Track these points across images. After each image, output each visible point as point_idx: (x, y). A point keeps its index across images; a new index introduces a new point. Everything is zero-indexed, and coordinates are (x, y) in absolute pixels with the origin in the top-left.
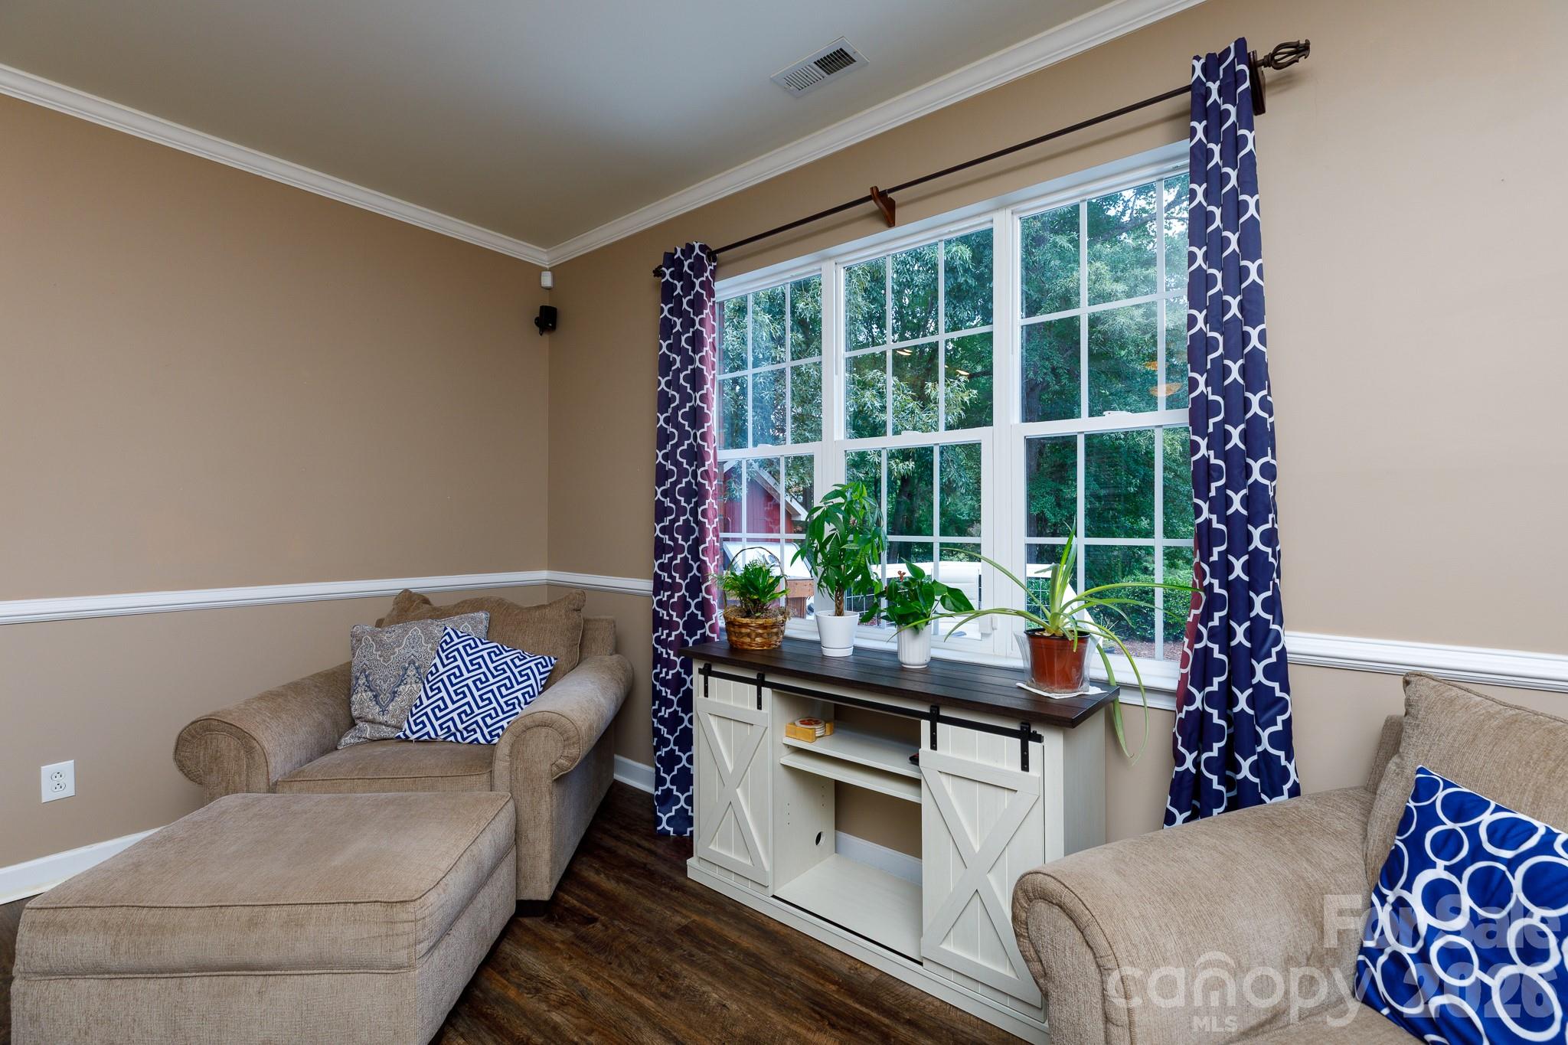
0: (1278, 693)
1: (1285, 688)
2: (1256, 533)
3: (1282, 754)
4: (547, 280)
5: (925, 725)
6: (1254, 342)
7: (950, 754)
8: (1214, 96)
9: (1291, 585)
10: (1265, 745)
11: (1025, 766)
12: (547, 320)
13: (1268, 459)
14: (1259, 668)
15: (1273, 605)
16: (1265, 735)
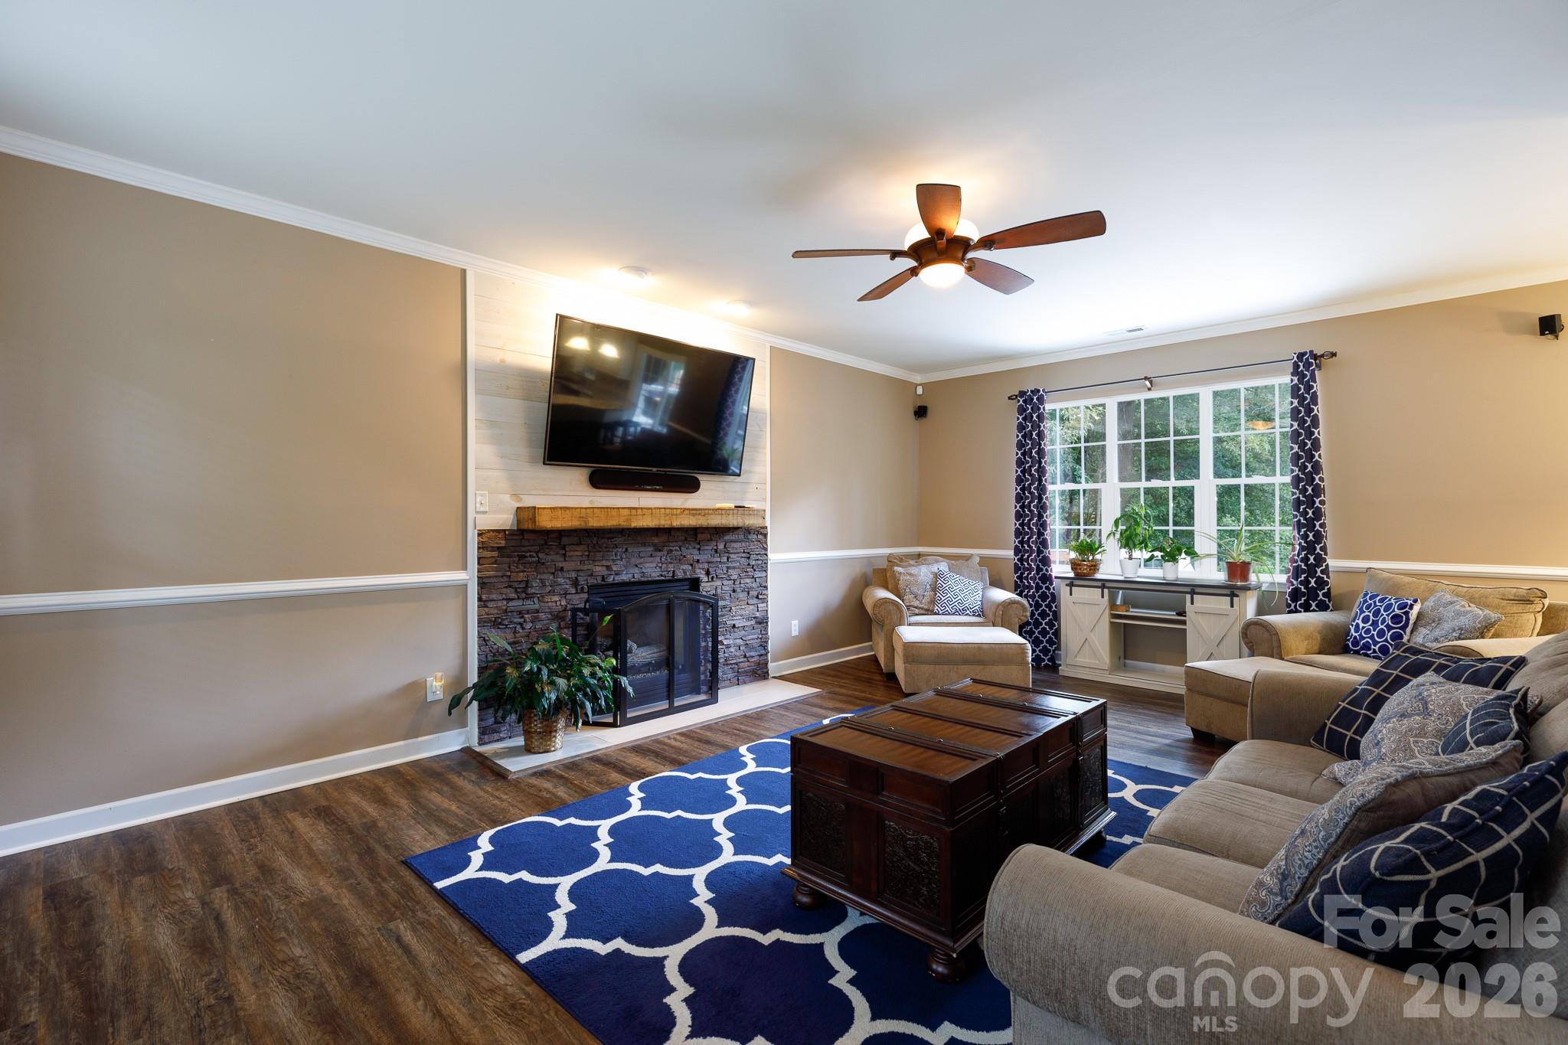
0: (1325, 579)
1: (1328, 577)
2: (1317, 524)
3: (1327, 600)
4: (920, 391)
5: (1188, 597)
6: (1317, 458)
7: (1199, 605)
8: (1301, 368)
9: (1329, 542)
10: (1321, 597)
11: (1232, 606)
12: (921, 412)
13: (1322, 498)
14: (1319, 570)
15: (1324, 549)
16: (1320, 593)
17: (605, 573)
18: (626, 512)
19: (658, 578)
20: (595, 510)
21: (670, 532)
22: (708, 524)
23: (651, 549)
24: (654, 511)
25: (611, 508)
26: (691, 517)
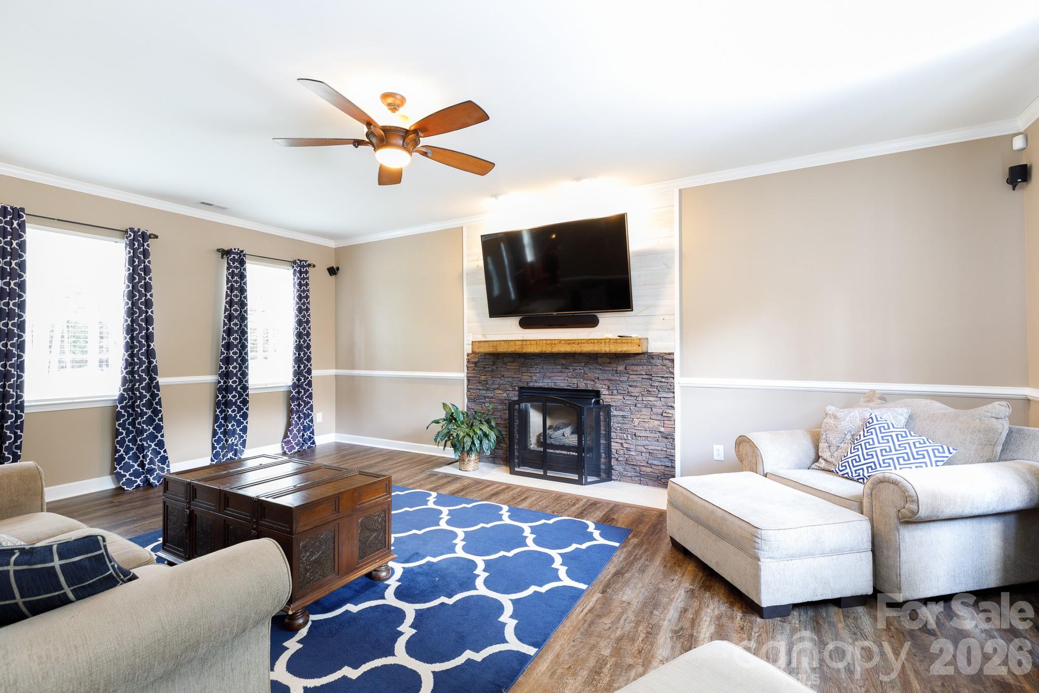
4: (1019, 143)
17: (529, 380)
18: (520, 343)
19: (566, 388)
20: (502, 342)
21: (574, 356)
22: (581, 351)
23: (559, 367)
24: (538, 341)
25: (510, 341)
26: (567, 345)
